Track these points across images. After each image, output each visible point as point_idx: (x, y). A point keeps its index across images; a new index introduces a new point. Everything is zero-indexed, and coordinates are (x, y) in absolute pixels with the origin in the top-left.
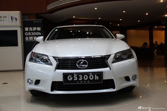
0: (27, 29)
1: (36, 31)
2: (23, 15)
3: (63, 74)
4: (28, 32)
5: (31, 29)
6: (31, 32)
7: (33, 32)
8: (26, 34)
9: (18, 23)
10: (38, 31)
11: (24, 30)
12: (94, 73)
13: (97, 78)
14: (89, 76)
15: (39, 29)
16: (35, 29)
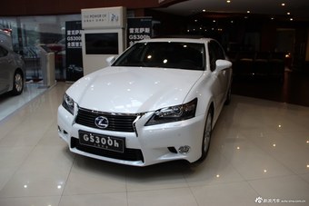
0: (132, 30)
1: (144, 33)
2: (128, 11)
3: (80, 131)
4: (133, 34)
5: (137, 30)
6: (136, 34)
7: (140, 34)
8: (131, 37)
9: (119, 23)
10: (146, 34)
11: (128, 31)
12: (113, 138)
13: (116, 144)
14: (107, 139)
15: (147, 30)
16: (142, 30)
